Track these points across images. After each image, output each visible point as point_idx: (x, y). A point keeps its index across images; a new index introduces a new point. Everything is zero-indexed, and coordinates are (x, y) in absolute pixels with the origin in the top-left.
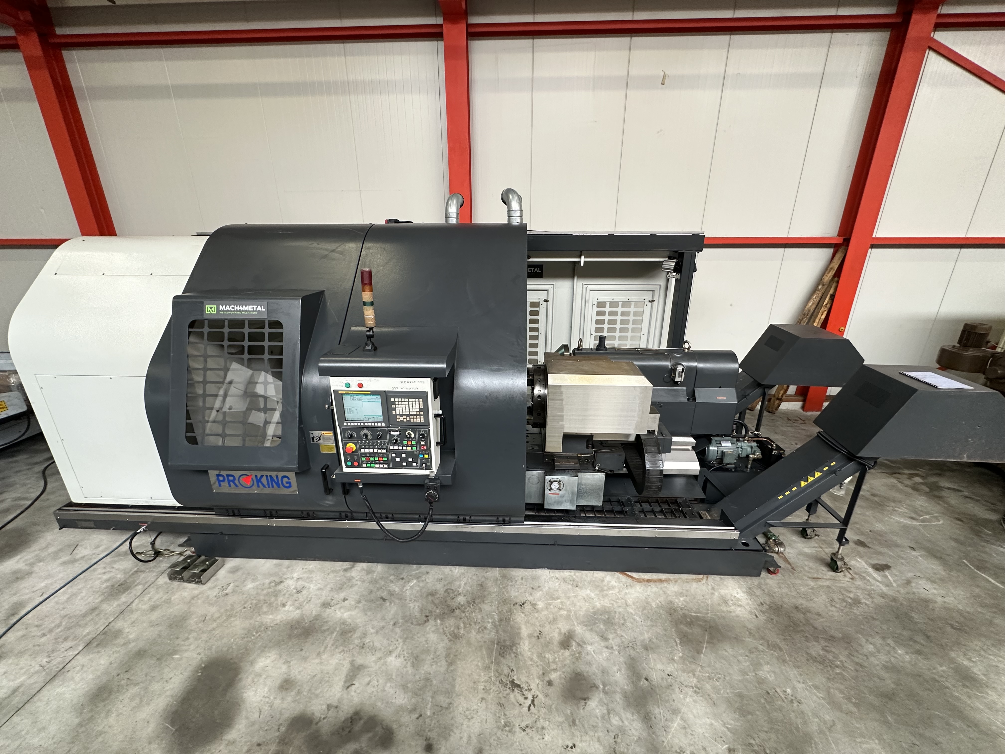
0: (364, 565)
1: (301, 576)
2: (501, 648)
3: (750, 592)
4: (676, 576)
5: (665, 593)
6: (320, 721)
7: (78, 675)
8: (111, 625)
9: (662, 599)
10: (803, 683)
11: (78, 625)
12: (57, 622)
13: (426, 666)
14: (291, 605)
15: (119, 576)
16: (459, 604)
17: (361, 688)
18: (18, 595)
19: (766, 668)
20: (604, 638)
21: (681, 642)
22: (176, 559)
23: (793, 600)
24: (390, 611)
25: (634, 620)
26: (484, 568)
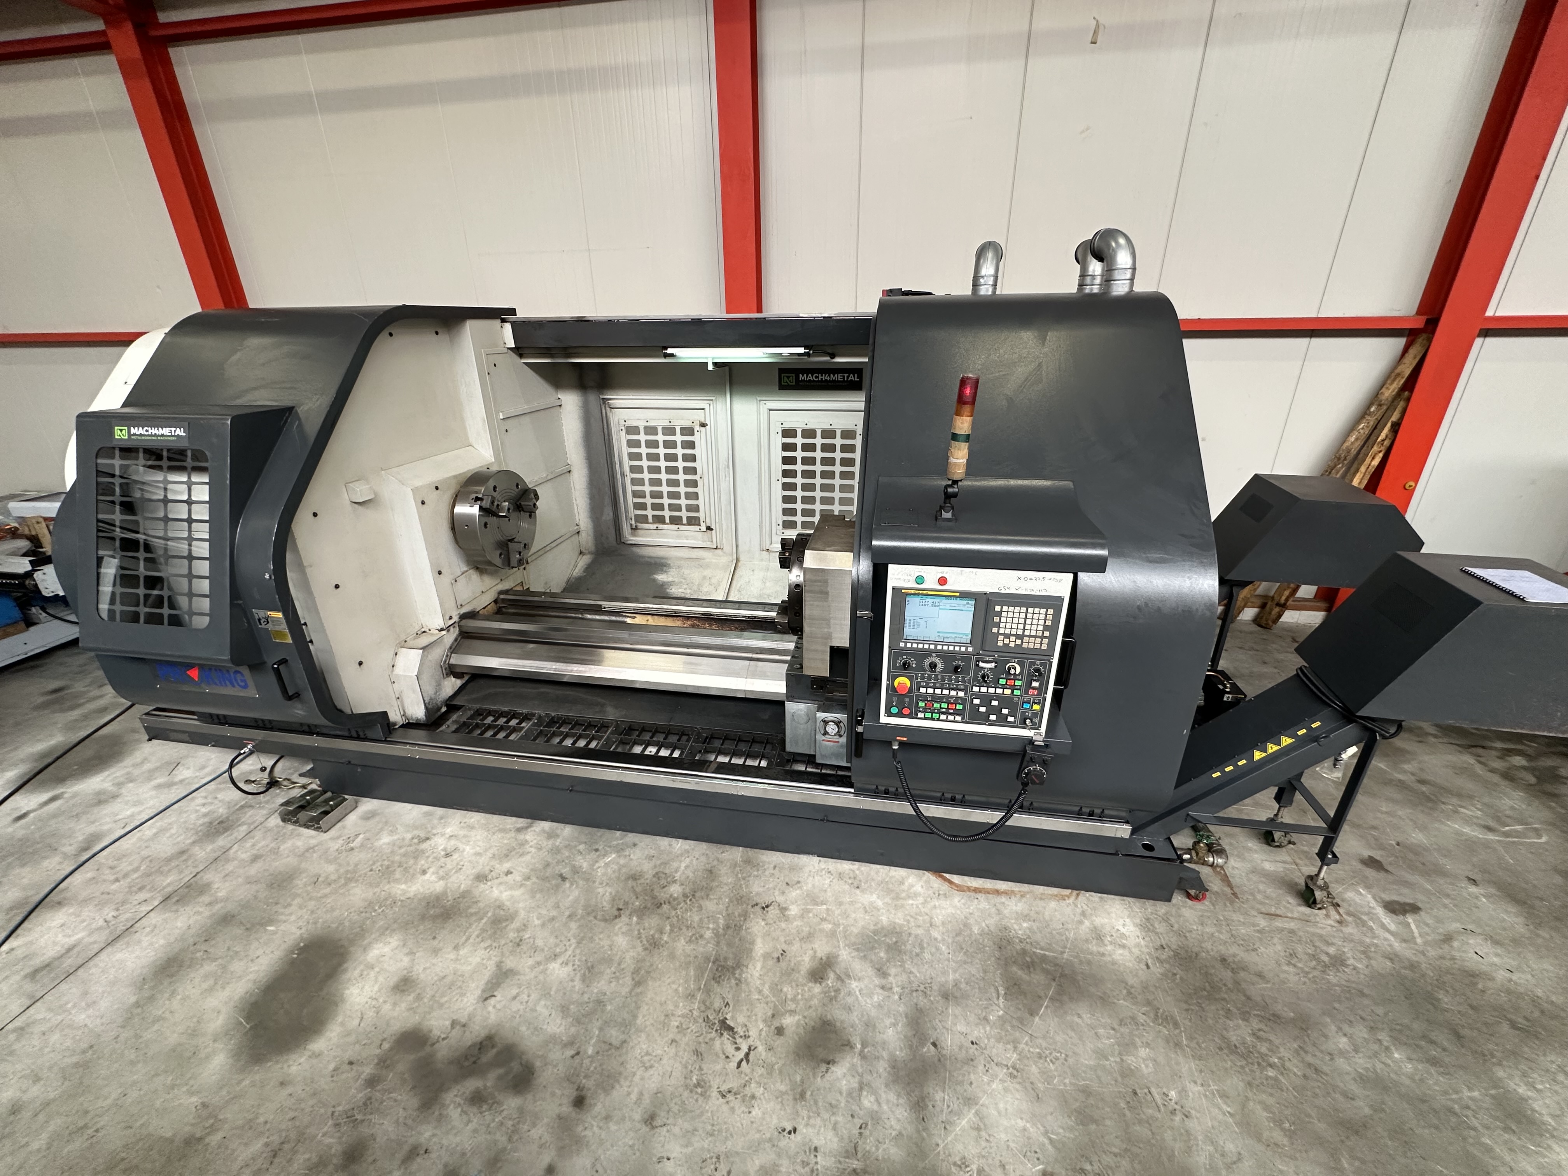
0: (546, 825)
1: (456, 833)
2: (717, 970)
3: (1147, 926)
4: (1025, 887)
5: (999, 912)
6: (438, 1041)
7: (147, 938)
8: (198, 876)
9: (992, 922)
10: (1202, 1085)
11: (159, 871)
12: (136, 865)
13: (603, 982)
14: (433, 873)
15: (221, 810)
16: (671, 896)
17: (503, 1003)
18: (97, 824)
19: (1143, 1052)
20: (882, 972)
21: (1005, 994)
22: (297, 792)
23: (1221, 947)
24: (569, 896)
25: (937, 949)
26: (720, 846)
